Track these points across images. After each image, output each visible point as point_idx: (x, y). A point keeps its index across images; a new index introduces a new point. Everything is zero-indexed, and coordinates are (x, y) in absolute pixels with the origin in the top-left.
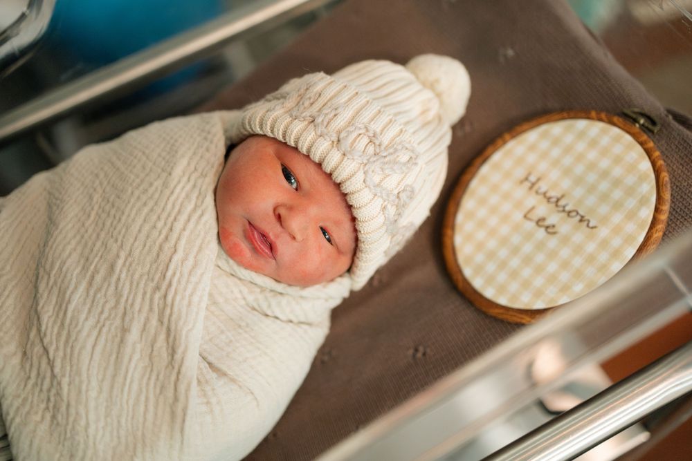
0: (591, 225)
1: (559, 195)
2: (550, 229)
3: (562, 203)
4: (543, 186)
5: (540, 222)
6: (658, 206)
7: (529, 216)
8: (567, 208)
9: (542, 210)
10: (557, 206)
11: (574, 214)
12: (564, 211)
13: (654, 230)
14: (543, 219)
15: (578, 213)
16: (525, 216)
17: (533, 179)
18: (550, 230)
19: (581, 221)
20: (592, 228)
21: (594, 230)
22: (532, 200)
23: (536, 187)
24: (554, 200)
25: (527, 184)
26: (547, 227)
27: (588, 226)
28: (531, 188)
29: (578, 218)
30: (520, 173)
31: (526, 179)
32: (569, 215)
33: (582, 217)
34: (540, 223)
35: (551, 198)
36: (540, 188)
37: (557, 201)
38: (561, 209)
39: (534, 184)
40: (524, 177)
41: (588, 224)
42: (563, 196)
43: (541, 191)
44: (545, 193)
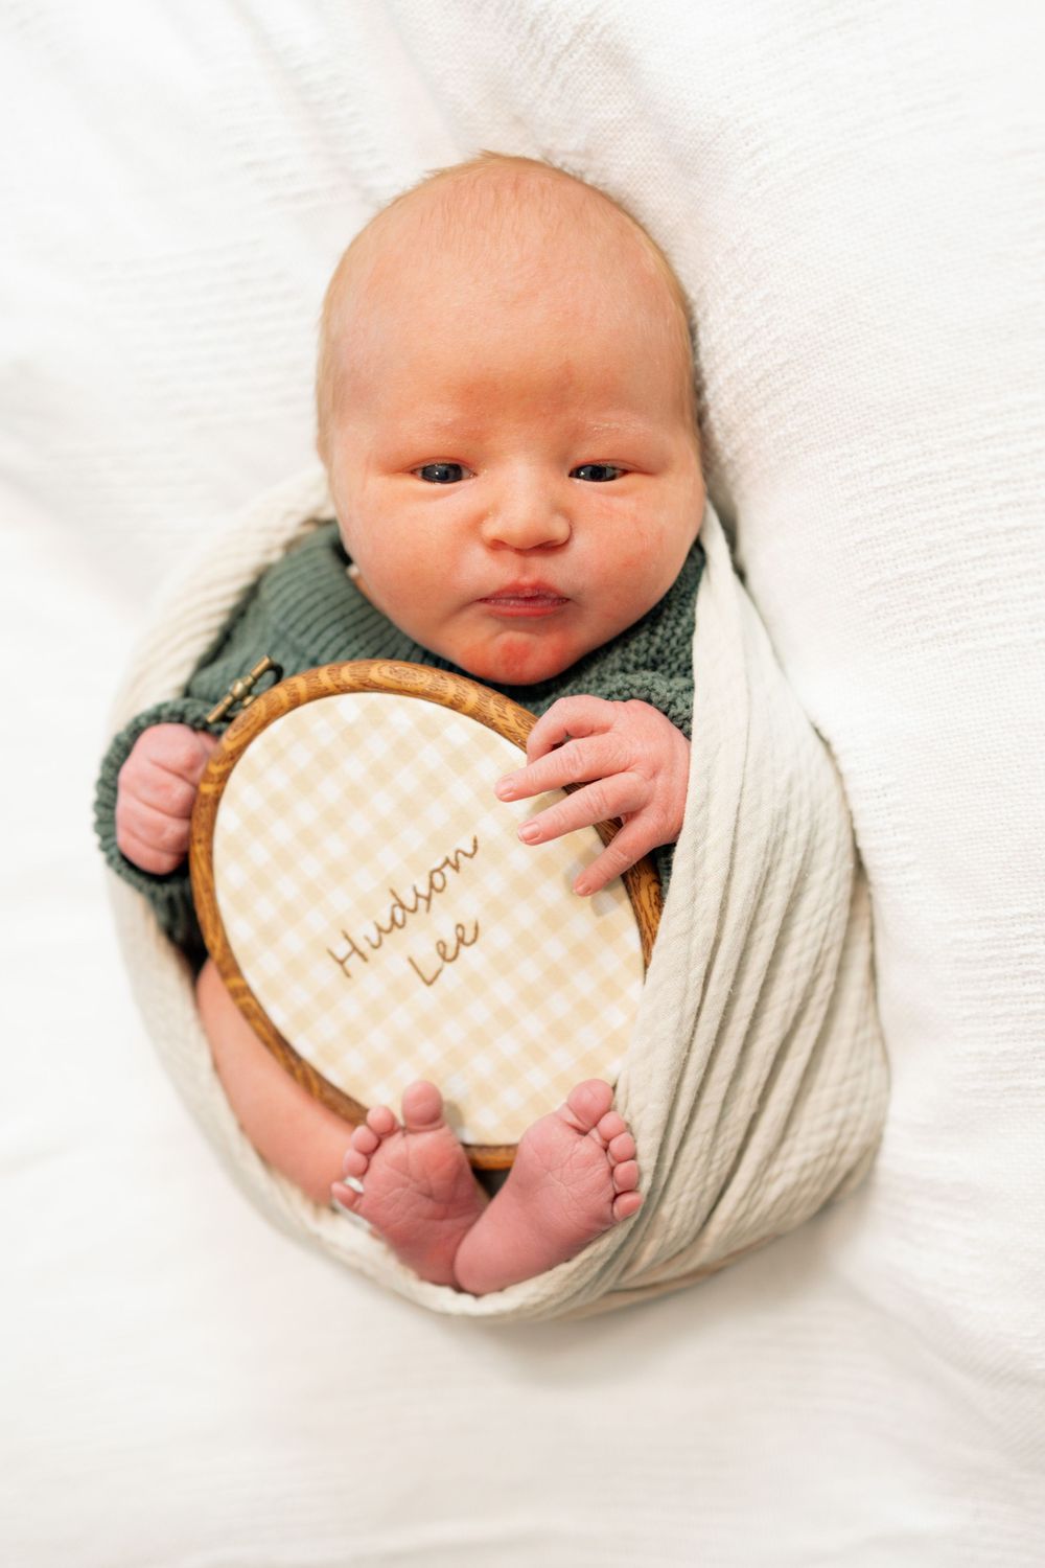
0: (470, 850)
1: (393, 901)
2: (465, 937)
3: (410, 903)
4: (364, 931)
5: (446, 956)
6: (447, 700)
7: (429, 976)
8: (424, 890)
9: (419, 941)
10: (414, 911)
11: (438, 878)
12: (428, 899)
13: (500, 722)
14: (441, 946)
15: (438, 870)
16: (429, 983)
17: (342, 949)
18: (468, 939)
19: (456, 868)
20: (475, 847)
21: (479, 844)
22: (393, 959)
23: (364, 947)
24: (399, 913)
25: (354, 962)
26: (461, 940)
27: (471, 856)
28: (362, 955)
29: (448, 870)
30: (327, 973)
31: (341, 962)
32: (440, 891)
33: (447, 861)
34: (450, 953)
35: (393, 919)
36: (367, 939)
37: (403, 907)
38: (422, 903)
39: (355, 949)
40: (337, 967)
41: (466, 855)
42: (393, 893)
43: (374, 937)
44: (380, 930)
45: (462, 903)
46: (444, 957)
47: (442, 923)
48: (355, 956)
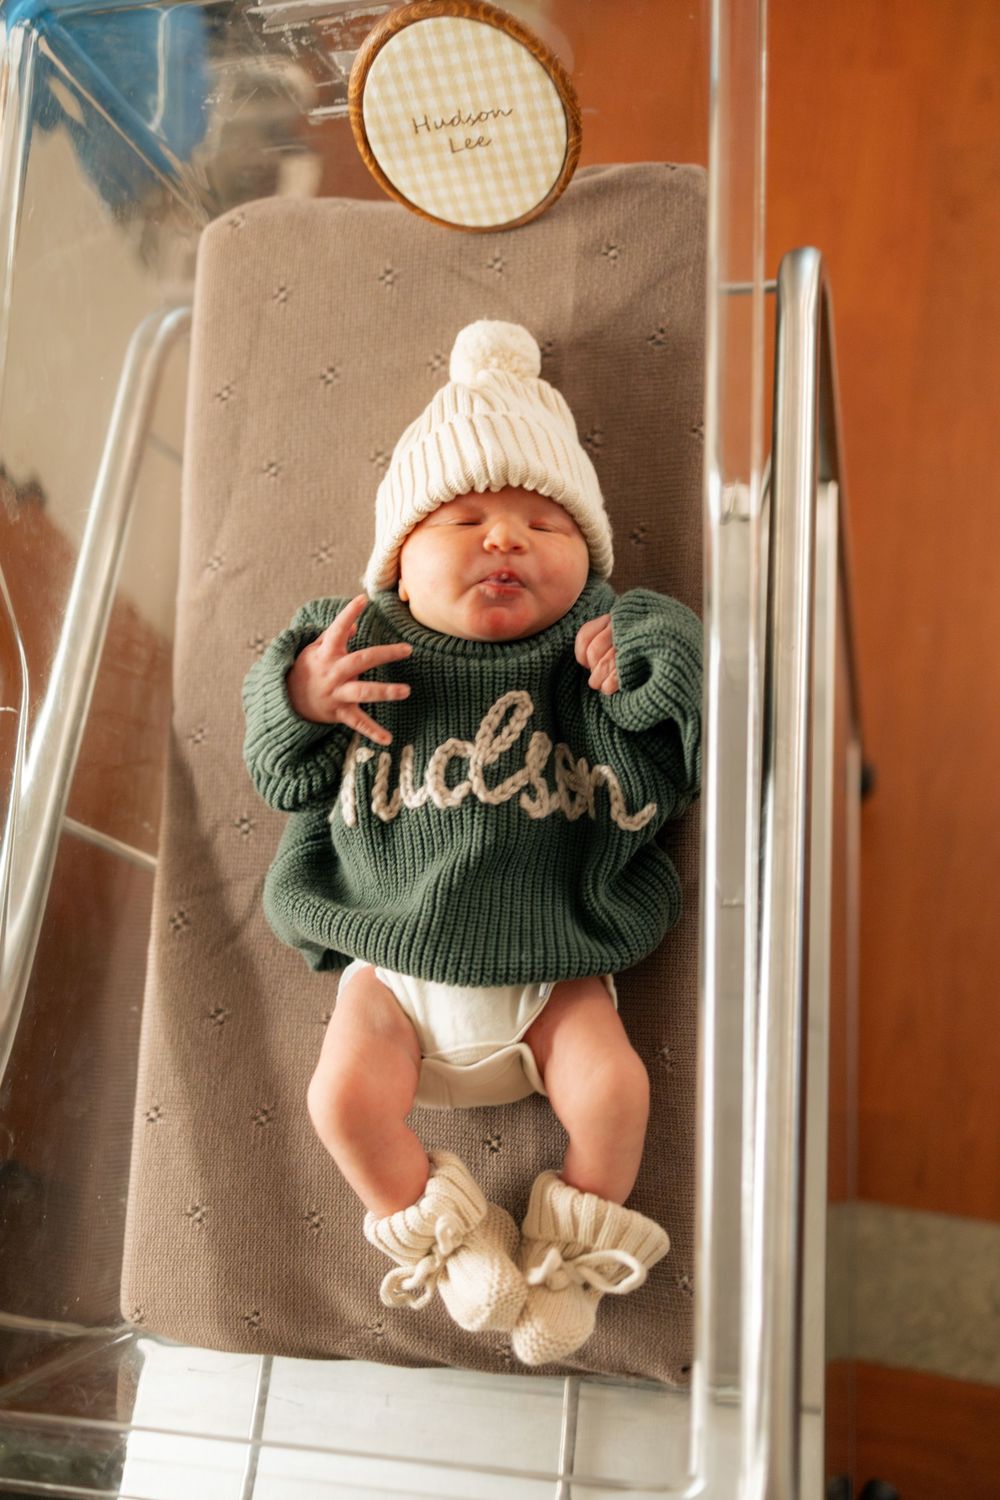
0: (507, 112)
1: (457, 114)
2: (482, 142)
3: (464, 117)
4: (436, 119)
5: (469, 145)
7: (455, 149)
8: (474, 117)
9: (460, 135)
10: (465, 123)
11: (484, 116)
12: (474, 122)
14: (469, 140)
15: (486, 113)
16: (453, 152)
17: (420, 121)
19: (495, 116)
20: (510, 112)
21: (513, 113)
22: (443, 137)
23: (431, 126)
24: (457, 120)
25: (423, 130)
26: (479, 143)
27: (506, 115)
28: (429, 129)
29: (491, 115)
30: (406, 127)
31: (416, 127)
32: (481, 121)
33: (492, 111)
34: (471, 145)
35: (452, 121)
36: (435, 123)
37: (460, 120)
38: (470, 122)
39: (426, 123)
40: (414, 129)
41: (503, 113)
42: (459, 112)
43: (439, 124)
44: (443, 123)
45: (491, 129)
46: (467, 146)
47: (475, 133)
48: (425, 127)
